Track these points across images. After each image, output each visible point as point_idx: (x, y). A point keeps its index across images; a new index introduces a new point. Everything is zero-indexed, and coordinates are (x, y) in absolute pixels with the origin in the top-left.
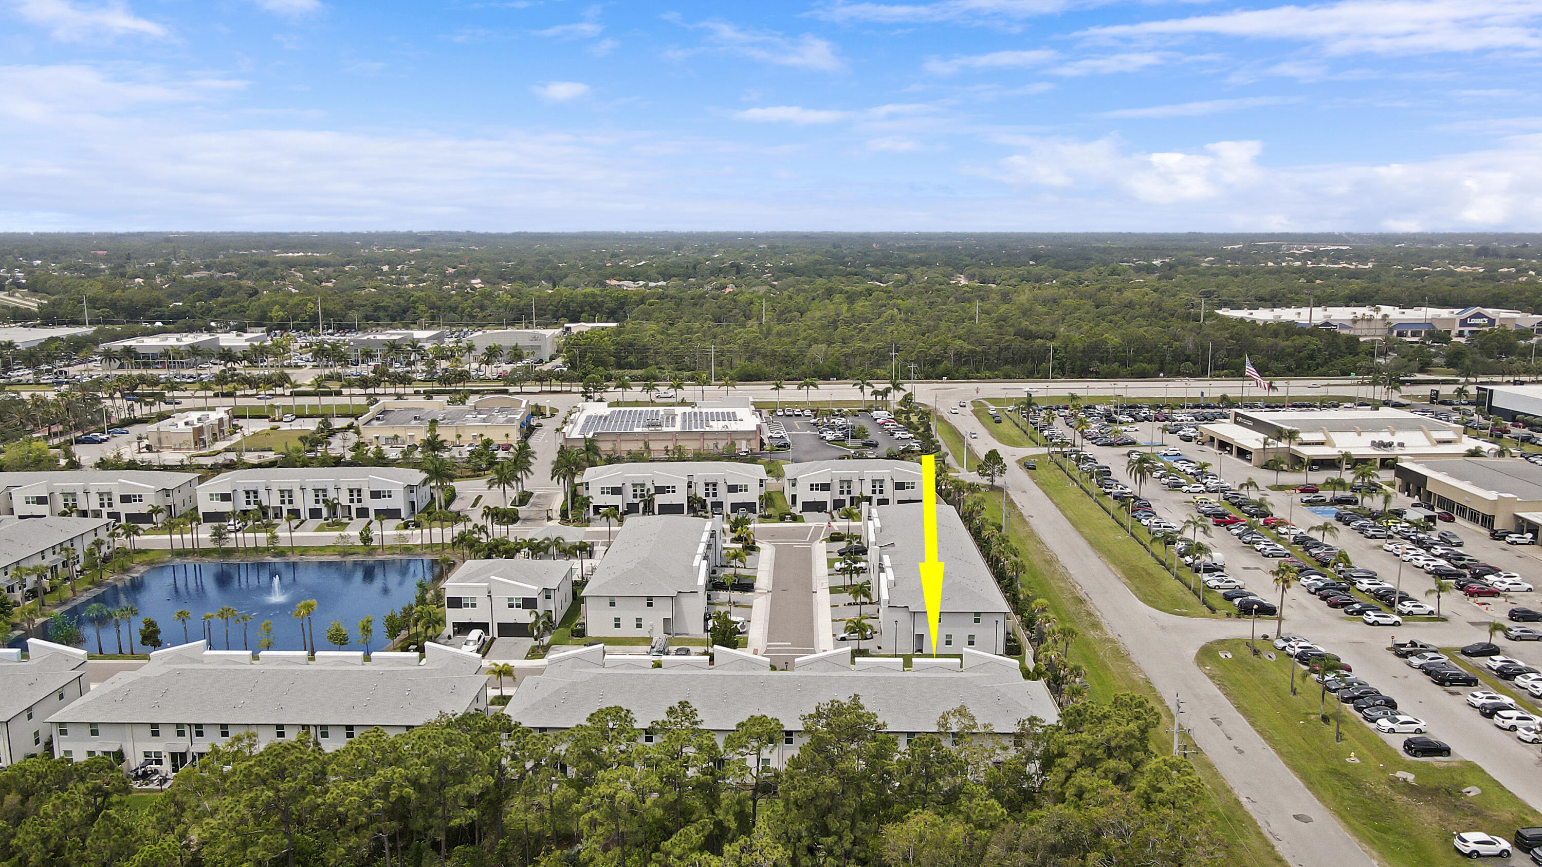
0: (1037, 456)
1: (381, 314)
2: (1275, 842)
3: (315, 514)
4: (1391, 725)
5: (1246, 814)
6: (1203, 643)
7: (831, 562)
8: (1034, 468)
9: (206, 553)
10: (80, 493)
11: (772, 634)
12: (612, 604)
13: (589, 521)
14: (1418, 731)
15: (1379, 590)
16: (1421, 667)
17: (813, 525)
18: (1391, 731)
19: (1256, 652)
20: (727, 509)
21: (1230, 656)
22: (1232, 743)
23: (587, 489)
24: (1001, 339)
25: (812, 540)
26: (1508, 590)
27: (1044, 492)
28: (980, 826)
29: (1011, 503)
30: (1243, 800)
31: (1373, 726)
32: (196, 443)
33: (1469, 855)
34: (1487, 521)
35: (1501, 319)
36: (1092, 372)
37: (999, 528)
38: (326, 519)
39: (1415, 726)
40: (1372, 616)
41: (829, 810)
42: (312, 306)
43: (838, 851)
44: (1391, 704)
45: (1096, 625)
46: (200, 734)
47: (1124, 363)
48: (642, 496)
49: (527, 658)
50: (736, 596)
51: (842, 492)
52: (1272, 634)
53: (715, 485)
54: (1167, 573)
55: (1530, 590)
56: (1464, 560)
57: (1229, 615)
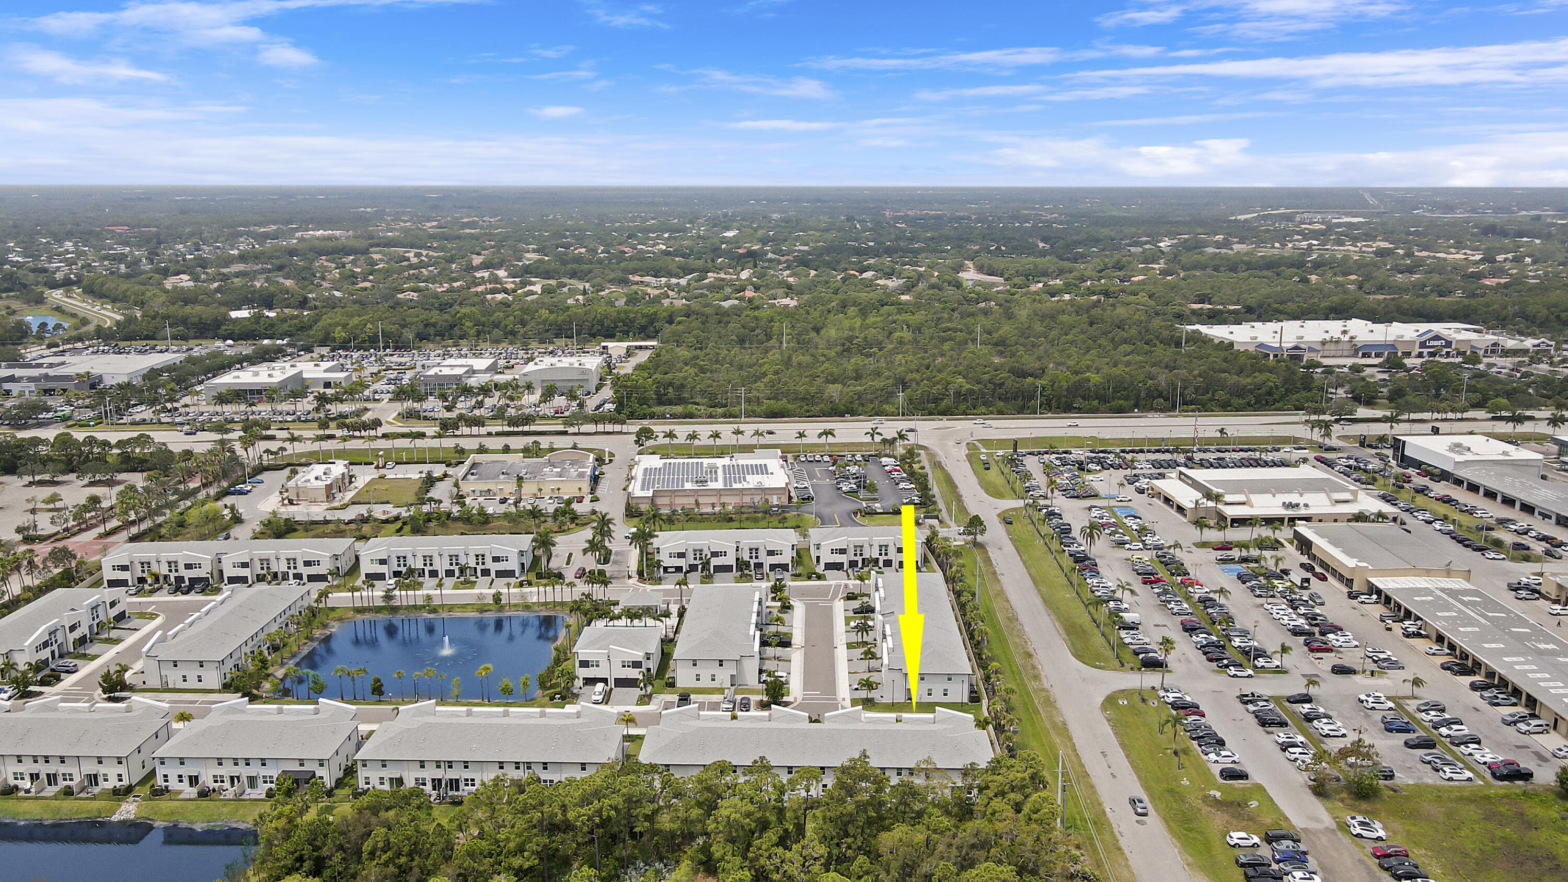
0: (1015, 509)
1: (432, 331)
2: (1119, 837)
3: (450, 573)
4: (1217, 758)
5: (1108, 820)
6: (1109, 692)
7: (847, 620)
8: (1011, 523)
9: (378, 610)
10: (273, 559)
11: (807, 685)
12: (695, 665)
13: (660, 579)
14: (1234, 762)
15: (1245, 647)
16: (1254, 712)
17: (833, 583)
18: (1216, 762)
19: (1144, 700)
20: (766, 568)
21: (1126, 702)
22: (1111, 770)
23: (658, 552)
24: (996, 376)
25: (833, 599)
26: (1341, 646)
27: (1016, 548)
28: (935, 831)
29: (988, 561)
30: (1108, 810)
31: (1205, 757)
32: (328, 497)
33: (1234, 846)
34: (1349, 583)
35: (1457, 341)
36: (1075, 408)
37: (974, 595)
38: (458, 578)
39: (1232, 759)
40: (1232, 670)
41: (849, 822)
42: (371, 327)
43: (854, 847)
44: (1221, 743)
45: (1036, 677)
46: (450, 767)
47: (1103, 399)
48: (701, 559)
49: (637, 704)
50: (779, 651)
51: (856, 555)
52: (1157, 686)
53: (757, 550)
54: (1096, 631)
55: (1356, 646)
56: (1316, 619)
57: (1132, 669)
